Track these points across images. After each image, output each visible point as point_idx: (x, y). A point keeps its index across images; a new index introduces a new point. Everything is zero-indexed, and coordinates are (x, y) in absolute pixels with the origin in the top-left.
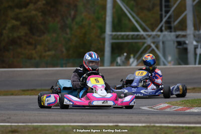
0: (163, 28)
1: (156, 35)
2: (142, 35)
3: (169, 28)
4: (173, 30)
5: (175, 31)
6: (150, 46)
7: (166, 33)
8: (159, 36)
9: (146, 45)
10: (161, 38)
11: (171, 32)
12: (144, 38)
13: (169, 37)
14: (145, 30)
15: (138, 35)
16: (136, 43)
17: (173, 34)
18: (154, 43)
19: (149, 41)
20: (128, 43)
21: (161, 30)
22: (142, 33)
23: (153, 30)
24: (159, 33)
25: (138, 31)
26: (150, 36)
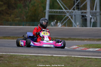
0: (75, 8)
1: (72, 12)
2: (64, 11)
3: (78, 9)
4: (80, 9)
5: (81, 10)
6: (68, 17)
7: (76, 11)
8: (73, 12)
9: (66, 16)
10: (74, 13)
11: (79, 10)
12: (65, 13)
13: (78, 13)
14: (66, 9)
15: (62, 11)
16: (61, 15)
17: (80, 11)
18: (70, 16)
19: (68, 15)
20: (57, 15)
21: (74, 9)
22: (64, 10)
23: (70, 9)
24: (73, 11)
25: (62, 9)
26: (68, 12)
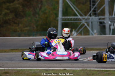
0: (92, 14)
1: (88, 18)
2: (80, 18)
3: (95, 14)
4: (97, 15)
6: (84, 25)
7: (93, 17)
8: (89, 19)
9: (81, 24)
10: (90, 20)
11: (96, 16)
12: (81, 20)
13: (95, 19)
14: (81, 15)
15: (77, 18)
16: (76, 23)
17: (97, 17)
18: (86, 23)
19: (83, 22)
20: (71, 23)
21: (90, 15)
22: (79, 17)
23: (86, 15)
24: (89, 17)
25: (77, 15)
26: (84, 19)
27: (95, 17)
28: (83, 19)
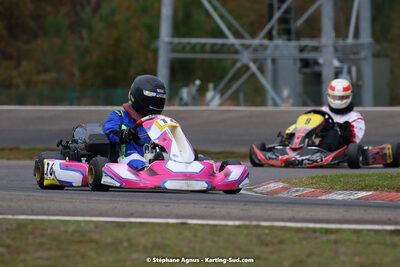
0: (275, 32)
1: (261, 45)
2: (233, 45)
3: (287, 33)
4: (293, 36)
5: (298, 39)
6: (246, 68)
7: (279, 42)
8: (265, 48)
9: (238, 65)
10: (269, 51)
11: (289, 39)
12: (236, 52)
13: (286, 49)
14: (237, 35)
15: (223, 45)
16: (220, 60)
17: (294, 43)
18: (255, 61)
19: (245, 58)
20: (203, 60)
21: (270, 36)
22: (232, 40)
23: (253, 35)
24: (266, 42)
25: (224, 36)
26: (247, 47)
27: (287, 43)
28: (245, 49)
